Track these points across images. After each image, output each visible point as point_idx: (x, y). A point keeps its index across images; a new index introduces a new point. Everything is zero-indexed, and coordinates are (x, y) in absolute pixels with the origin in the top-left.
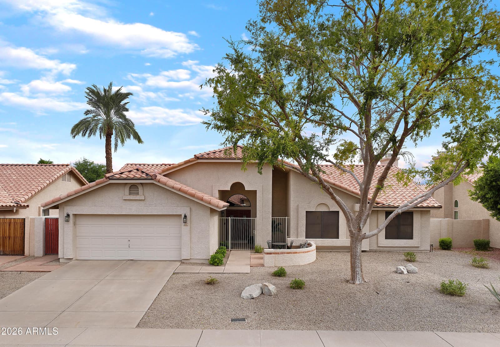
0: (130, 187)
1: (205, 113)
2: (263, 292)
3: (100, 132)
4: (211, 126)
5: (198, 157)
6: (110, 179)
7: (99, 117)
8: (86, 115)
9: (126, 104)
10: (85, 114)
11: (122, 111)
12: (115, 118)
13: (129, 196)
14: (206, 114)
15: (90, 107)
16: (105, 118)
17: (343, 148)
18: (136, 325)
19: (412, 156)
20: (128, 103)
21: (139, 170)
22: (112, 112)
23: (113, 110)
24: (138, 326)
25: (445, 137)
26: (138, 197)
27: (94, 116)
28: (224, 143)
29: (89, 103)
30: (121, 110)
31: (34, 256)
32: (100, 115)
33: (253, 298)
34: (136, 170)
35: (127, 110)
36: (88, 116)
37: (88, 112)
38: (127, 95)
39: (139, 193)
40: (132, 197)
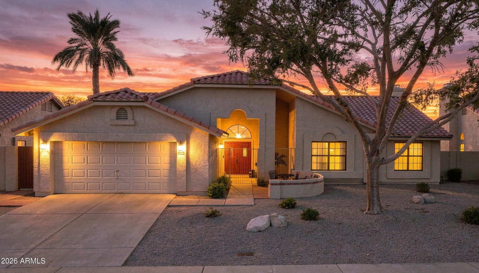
0: (118, 111)
1: (204, 16)
2: (272, 224)
3: (87, 65)
4: (212, 32)
5: (195, 82)
6: (94, 101)
7: (85, 47)
8: (71, 44)
9: (115, 33)
10: (69, 42)
11: (111, 40)
12: (103, 49)
13: (117, 121)
14: (207, 17)
15: (75, 36)
16: (92, 48)
17: (354, 70)
18: (122, 263)
19: (442, 66)
20: (117, 32)
21: (127, 92)
22: (100, 41)
23: (100, 40)
24: (126, 264)
25: (470, 51)
26: (126, 122)
27: (80, 45)
28: (228, 51)
29: (74, 31)
30: (109, 40)
31: (5, 191)
32: (85, 44)
33: (260, 231)
34: (124, 92)
35: (115, 39)
36: (73, 45)
37: (72, 41)
38: (116, 23)
39: (128, 118)
40: (119, 122)
